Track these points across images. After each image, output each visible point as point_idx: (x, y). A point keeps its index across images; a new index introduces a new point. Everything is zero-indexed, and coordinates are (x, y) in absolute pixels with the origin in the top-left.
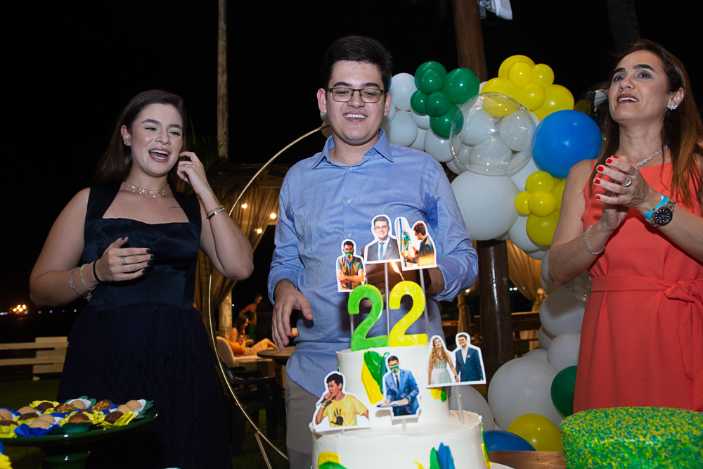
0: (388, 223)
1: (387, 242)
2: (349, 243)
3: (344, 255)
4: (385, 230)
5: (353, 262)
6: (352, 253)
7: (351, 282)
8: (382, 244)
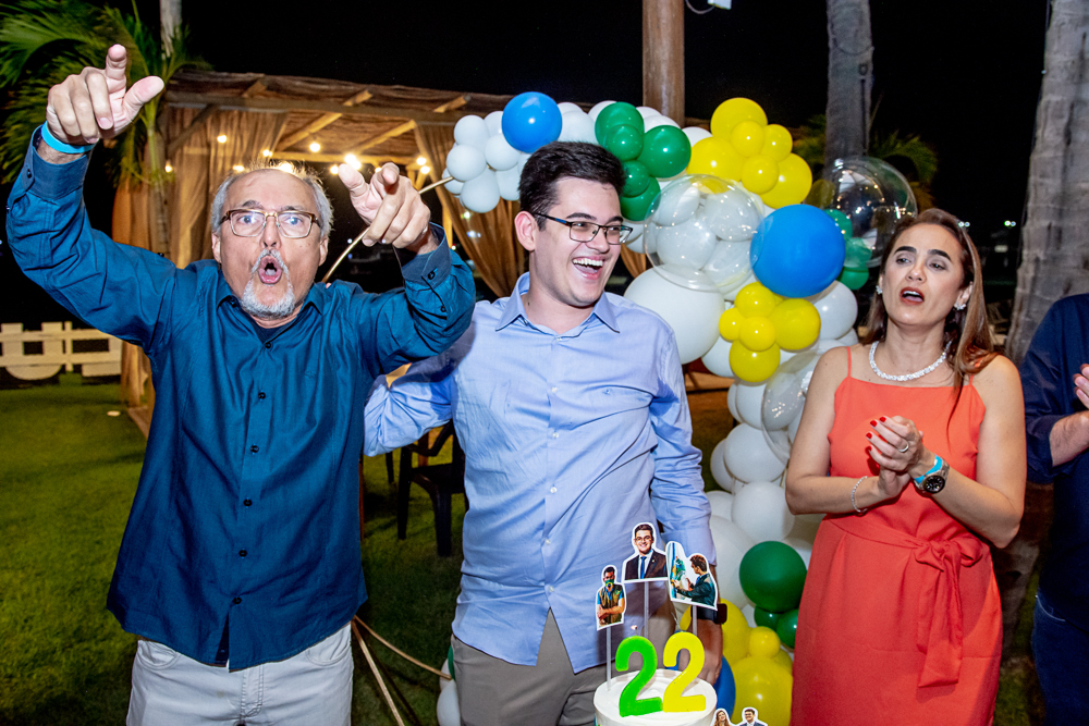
0: (652, 533)
1: (649, 556)
2: (610, 570)
3: (604, 585)
4: (647, 541)
5: (612, 592)
6: (612, 581)
7: (610, 614)
8: (644, 559)
